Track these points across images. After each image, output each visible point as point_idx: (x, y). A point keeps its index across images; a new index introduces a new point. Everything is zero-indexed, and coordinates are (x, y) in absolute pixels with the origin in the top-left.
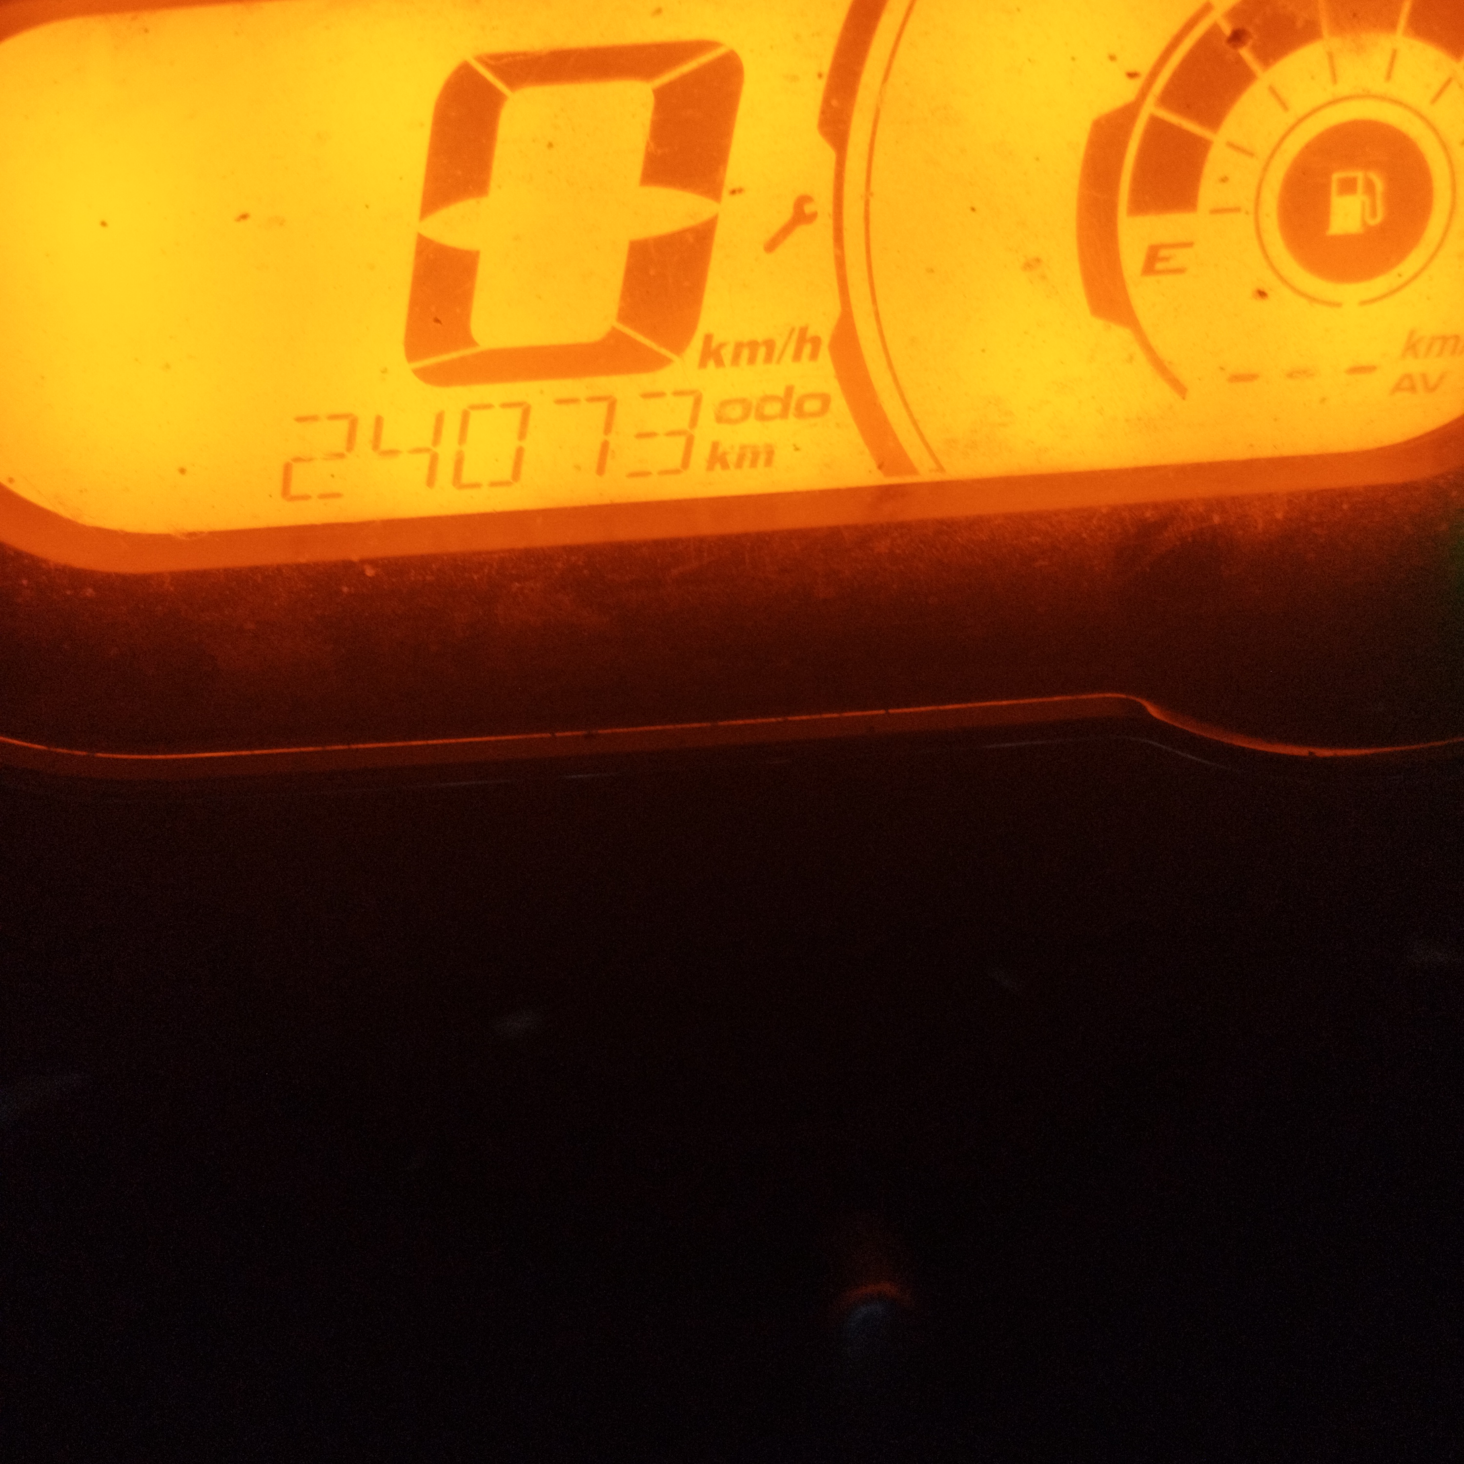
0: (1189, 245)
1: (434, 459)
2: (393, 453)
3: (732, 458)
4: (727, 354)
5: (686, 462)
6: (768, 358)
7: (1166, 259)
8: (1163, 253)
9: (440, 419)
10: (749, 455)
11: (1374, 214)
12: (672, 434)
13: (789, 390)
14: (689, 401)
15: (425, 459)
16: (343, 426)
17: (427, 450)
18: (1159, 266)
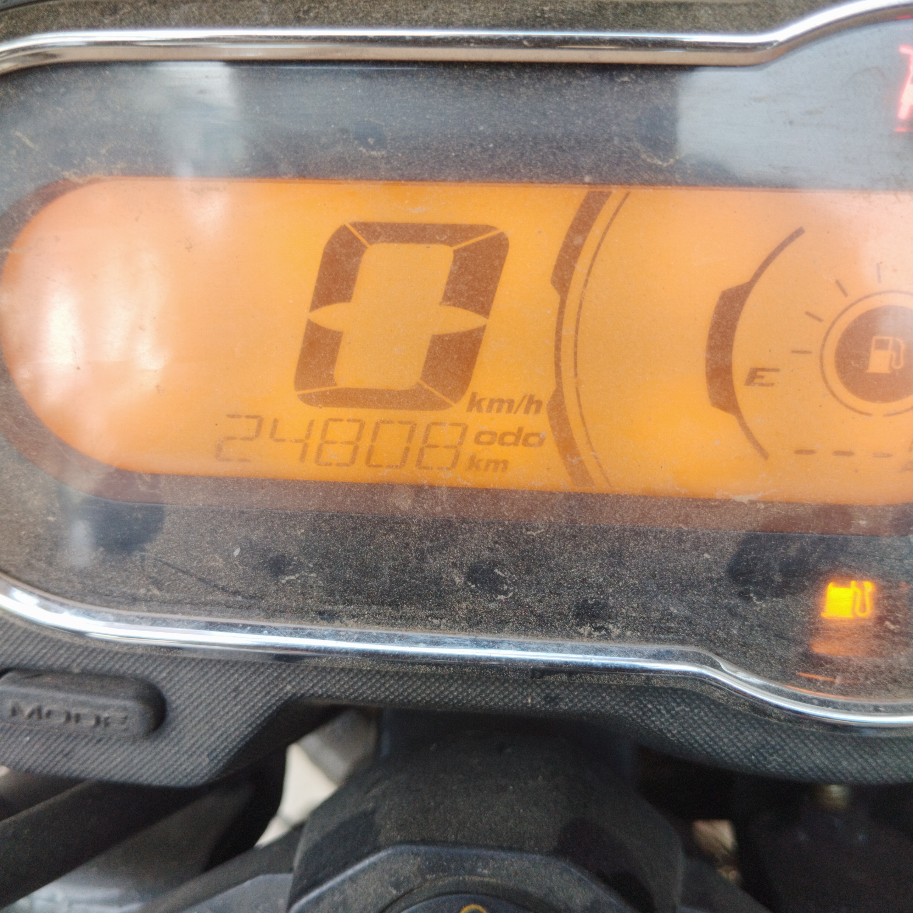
0: (777, 370)
1: (306, 446)
2: (283, 440)
3: (482, 465)
4: (485, 405)
5: (454, 464)
6: (509, 410)
7: (762, 377)
8: (760, 373)
9: (311, 424)
10: (492, 465)
11: (898, 363)
12: (446, 447)
13: (520, 430)
14: (460, 429)
15: (300, 446)
16: (255, 422)
17: (301, 441)
18: (757, 381)
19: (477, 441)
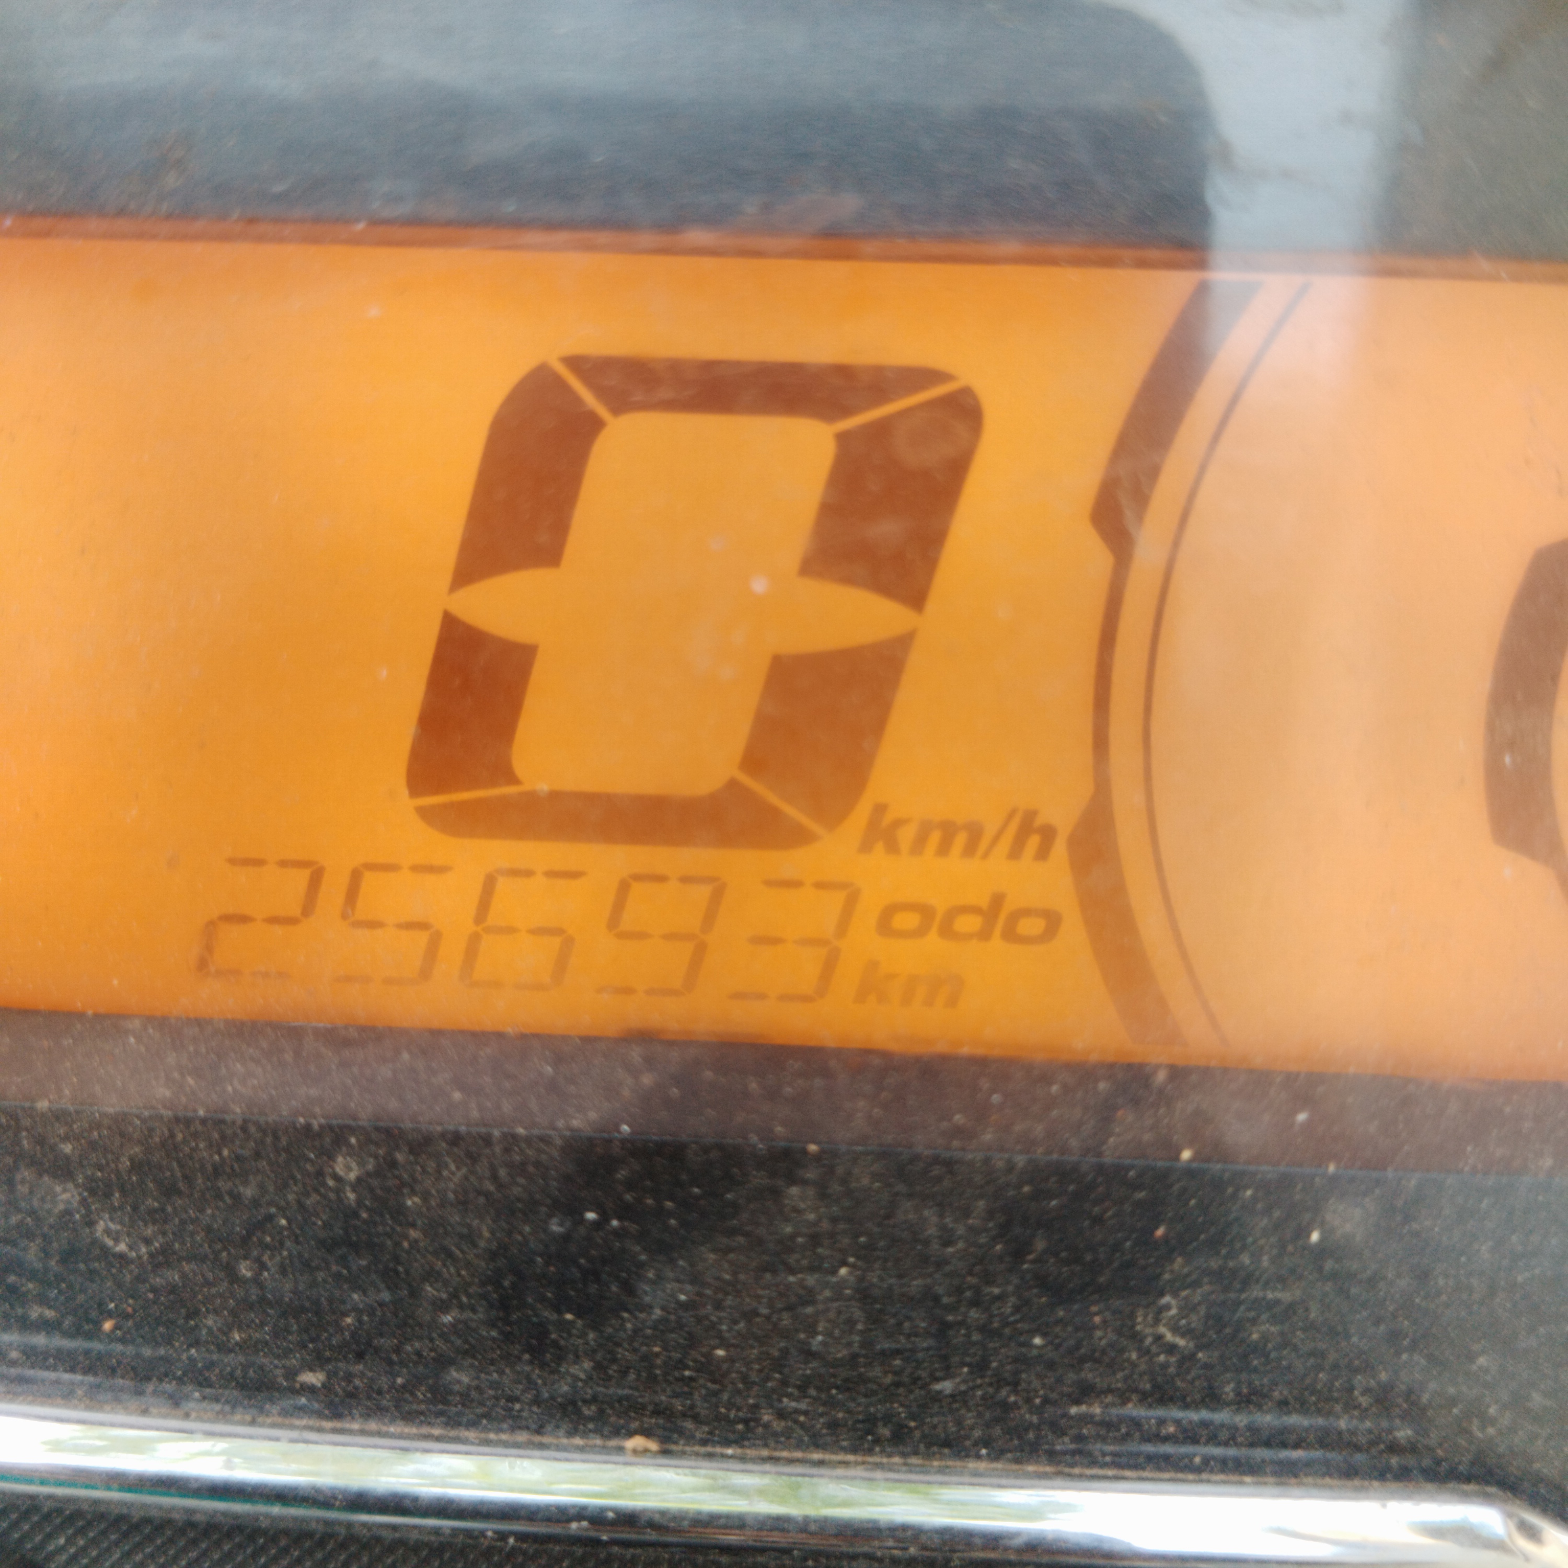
19: (885, 926)
